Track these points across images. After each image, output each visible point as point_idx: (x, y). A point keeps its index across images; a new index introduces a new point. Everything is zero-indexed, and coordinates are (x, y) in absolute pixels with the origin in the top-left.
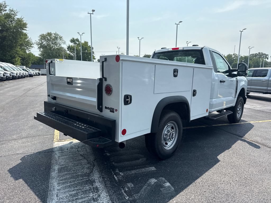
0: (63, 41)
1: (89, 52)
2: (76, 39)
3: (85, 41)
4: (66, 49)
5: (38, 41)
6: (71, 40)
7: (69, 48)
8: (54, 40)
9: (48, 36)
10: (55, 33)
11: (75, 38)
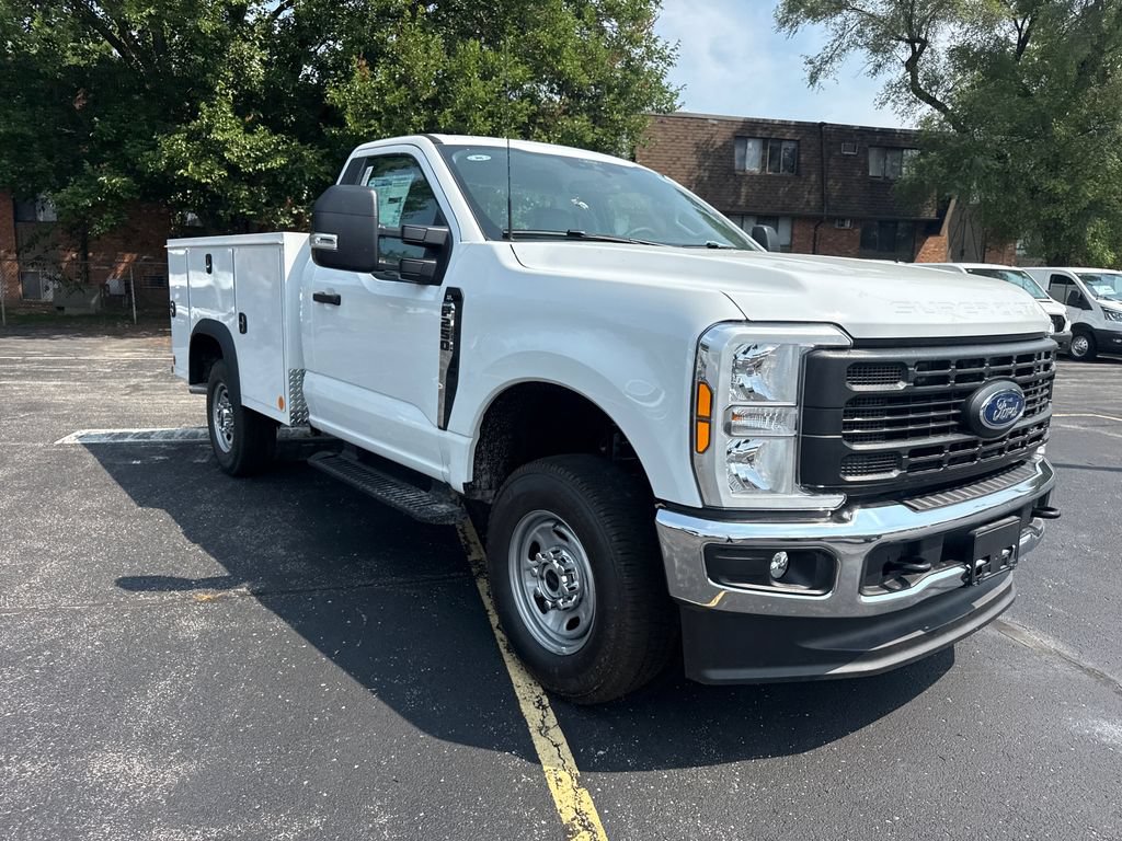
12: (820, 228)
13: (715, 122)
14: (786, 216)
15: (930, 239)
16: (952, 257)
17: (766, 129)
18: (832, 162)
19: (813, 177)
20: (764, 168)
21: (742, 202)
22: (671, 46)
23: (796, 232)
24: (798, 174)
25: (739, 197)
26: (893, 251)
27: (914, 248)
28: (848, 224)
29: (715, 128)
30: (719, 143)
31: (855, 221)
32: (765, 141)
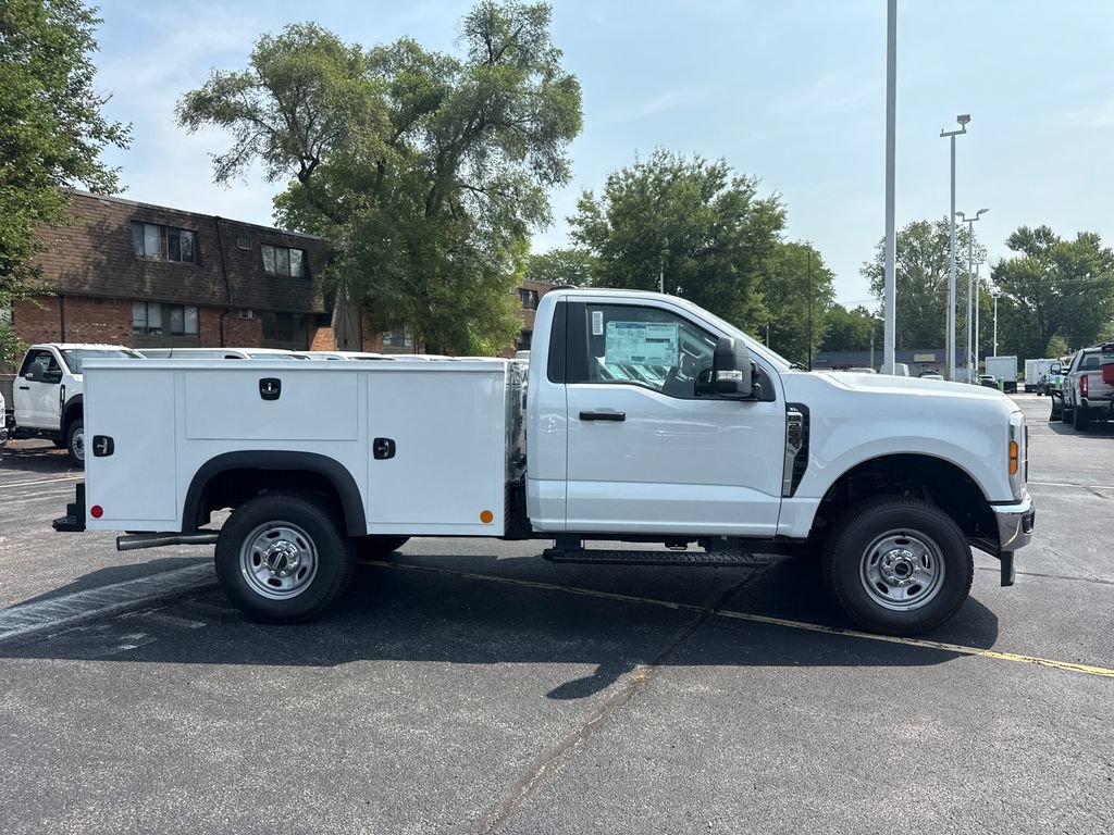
0: (973, 249)
1: (1096, 280)
2: (1038, 232)
3: (1083, 231)
4: (989, 280)
5: (875, 264)
6: (1011, 240)
7: (1000, 273)
8: (936, 247)
9: (911, 239)
10: (941, 220)
11: (1033, 228)
12: (226, 318)
13: (108, 203)
14: (194, 305)
15: (320, 330)
16: (338, 346)
17: (163, 216)
18: (231, 255)
19: (215, 269)
20: (164, 255)
21: (148, 289)
22: (123, 127)
23: (202, 320)
24: (199, 263)
25: (144, 283)
26: (291, 340)
27: (307, 338)
28: (250, 315)
29: (108, 210)
30: (114, 227)
31: (255, 312)
32: (163, 229)
